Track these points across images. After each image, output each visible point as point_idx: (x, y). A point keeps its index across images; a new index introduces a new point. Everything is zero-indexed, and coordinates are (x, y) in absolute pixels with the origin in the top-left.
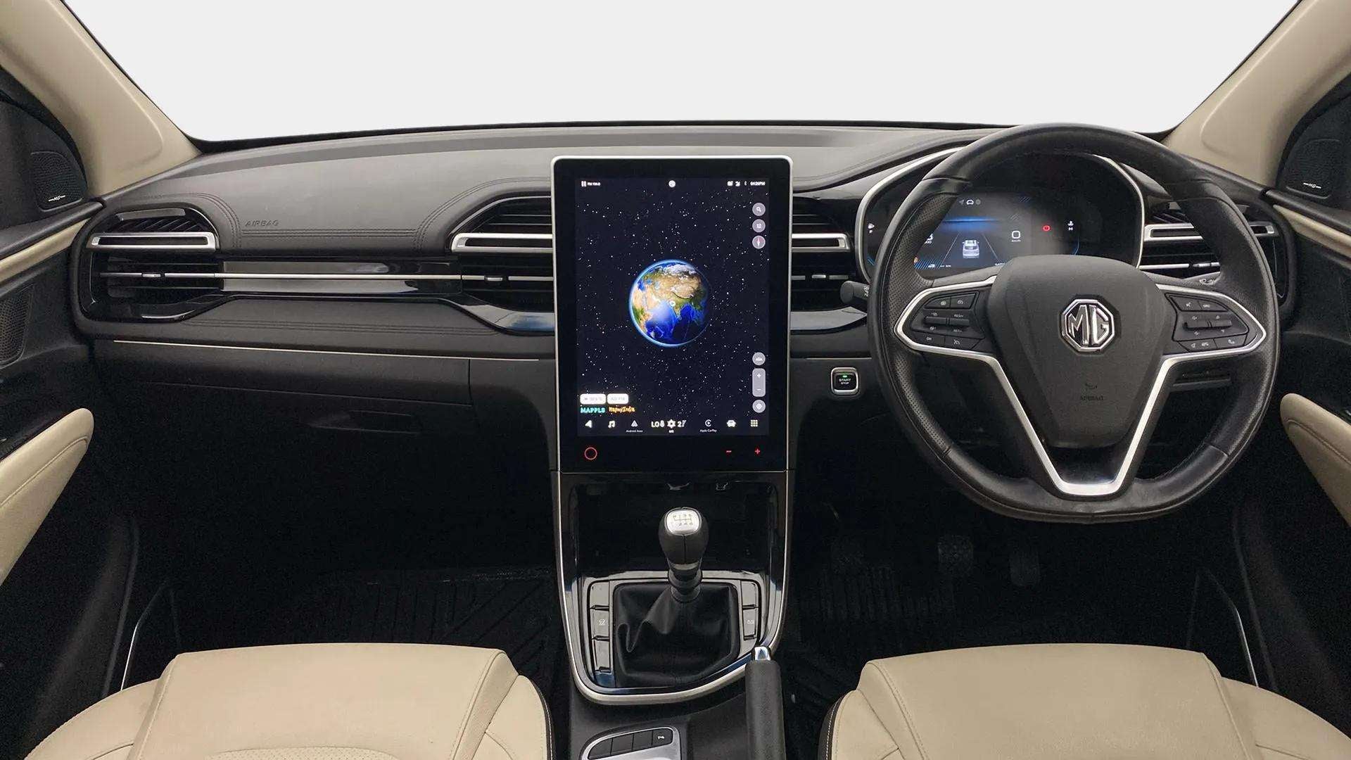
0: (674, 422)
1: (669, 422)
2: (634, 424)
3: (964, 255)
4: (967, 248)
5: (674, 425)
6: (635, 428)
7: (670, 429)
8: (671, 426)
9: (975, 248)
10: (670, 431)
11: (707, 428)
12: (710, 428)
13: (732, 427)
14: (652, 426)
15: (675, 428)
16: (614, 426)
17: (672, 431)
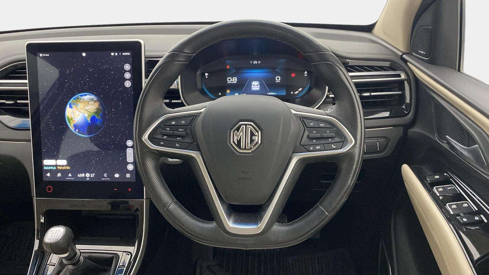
0: (89, 174)
1: (86, 174)
2: (70, 175)
3: (252, 88)
4: (253, 85)
5: (89, 176)
6: (70, 177)
7: (87, 178)
8: (88, 176)
9: (257, 85)
10: (87, 179)
11: (105, 178)
12: (107, 178)
13: (117, 177)
14: (79, 176)
15: (90, 177)
16: (60, 176)
17: (88, 179)
